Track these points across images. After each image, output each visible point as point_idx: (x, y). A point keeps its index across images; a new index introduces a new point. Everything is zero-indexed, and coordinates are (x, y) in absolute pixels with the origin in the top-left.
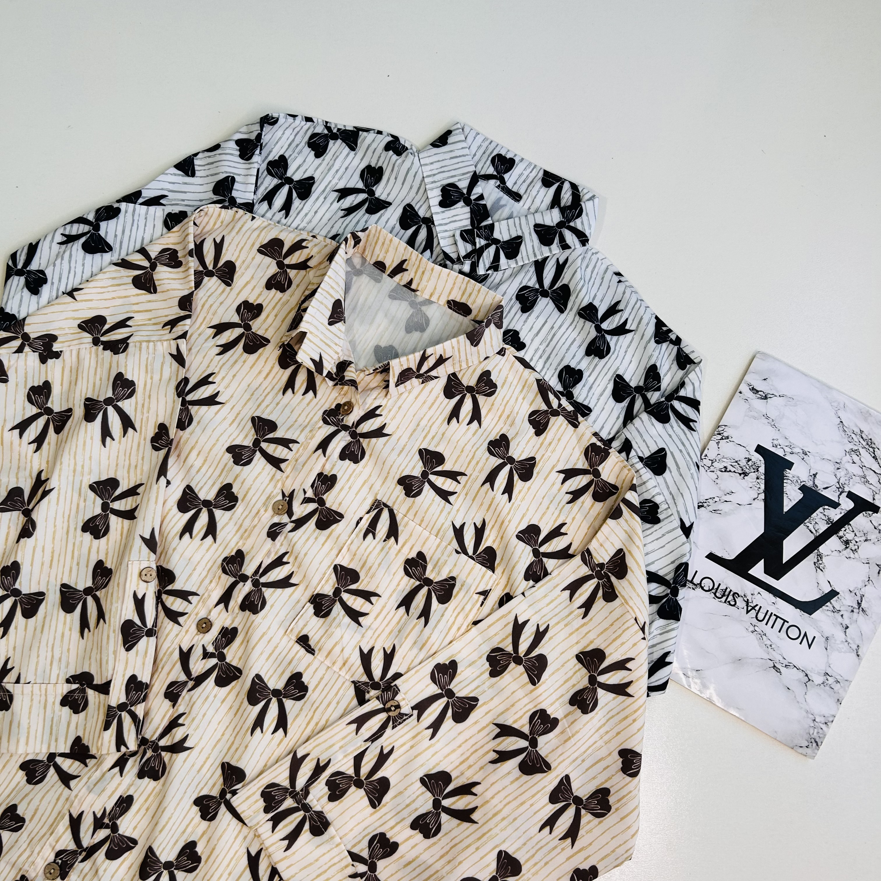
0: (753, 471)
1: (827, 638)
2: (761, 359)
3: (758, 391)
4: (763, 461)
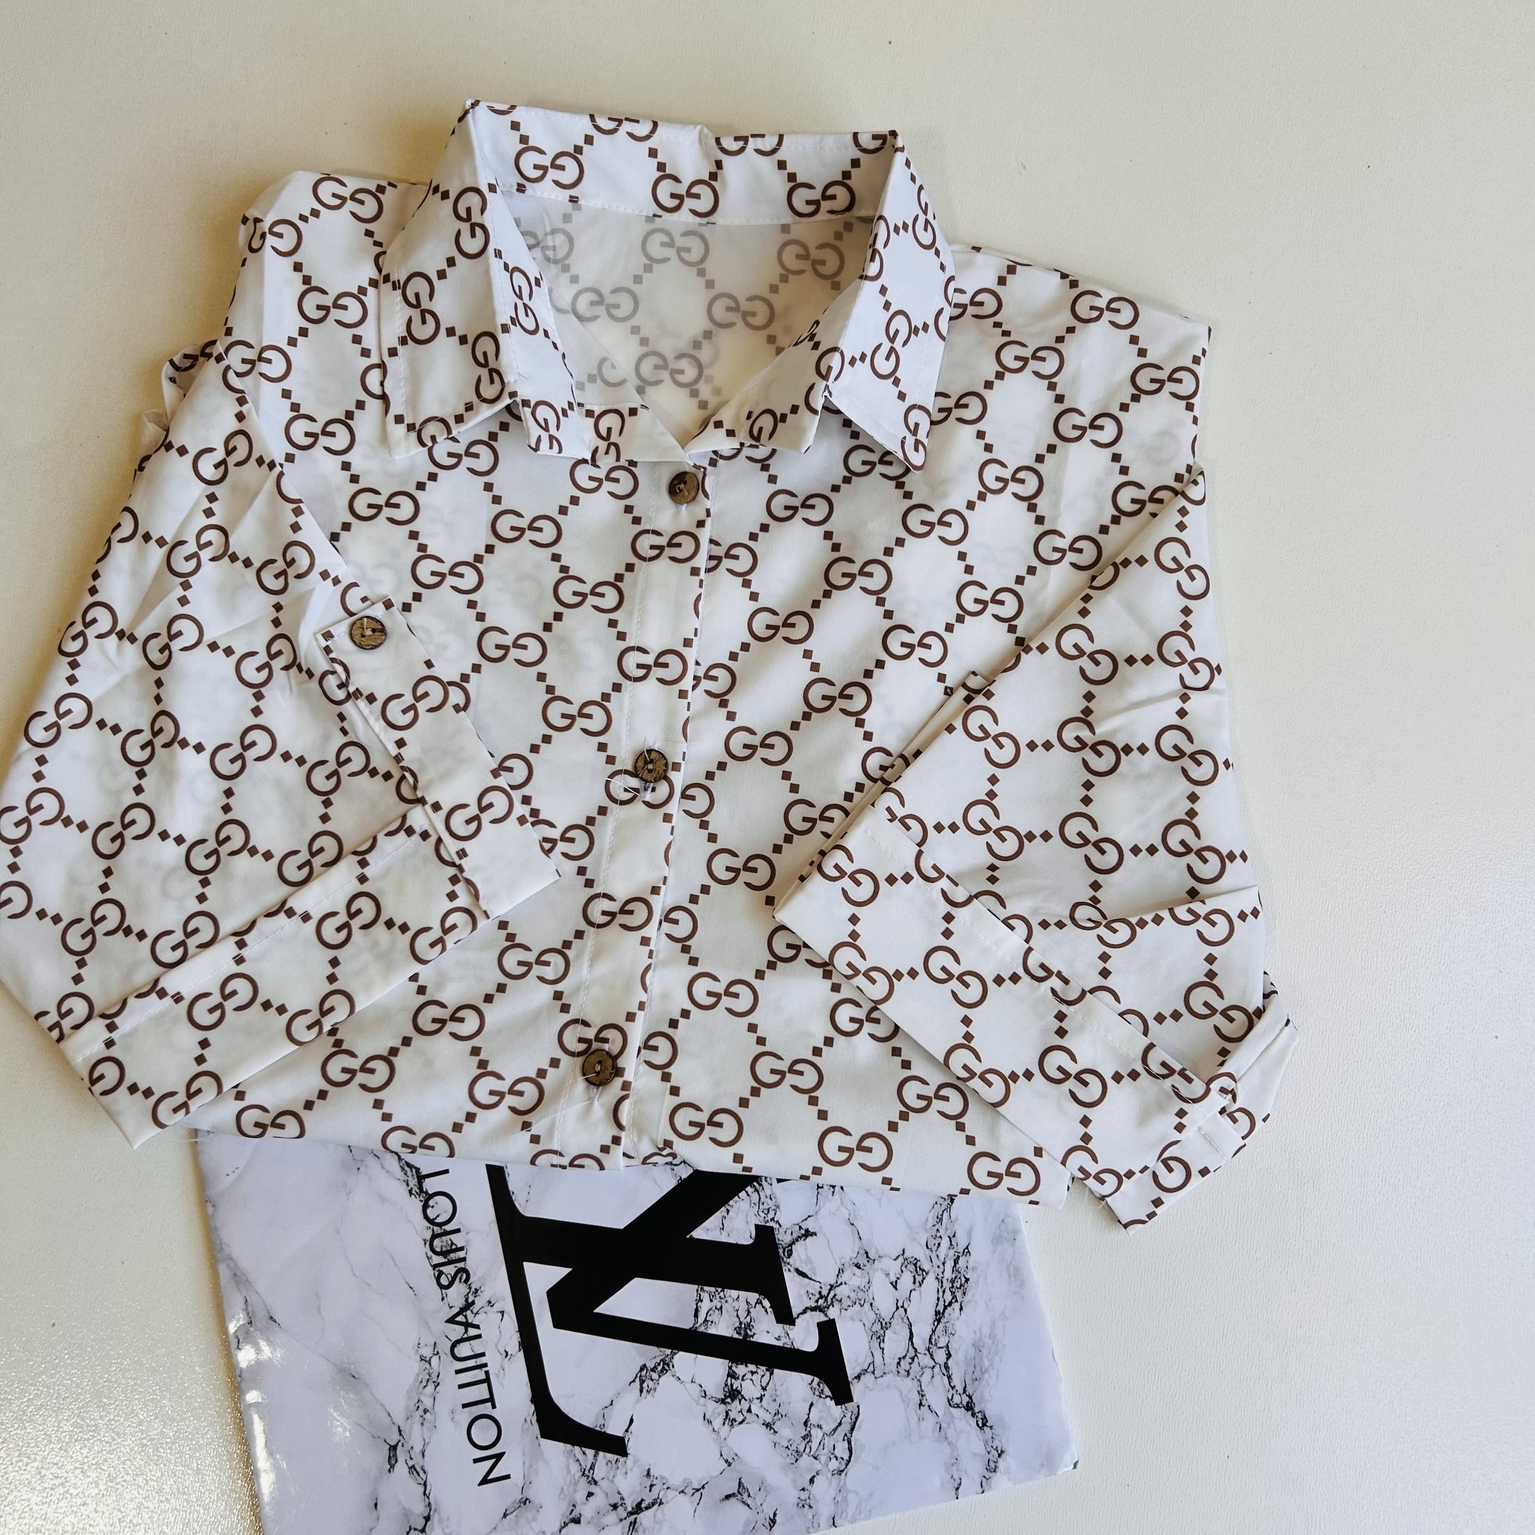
1: (525, 1501)
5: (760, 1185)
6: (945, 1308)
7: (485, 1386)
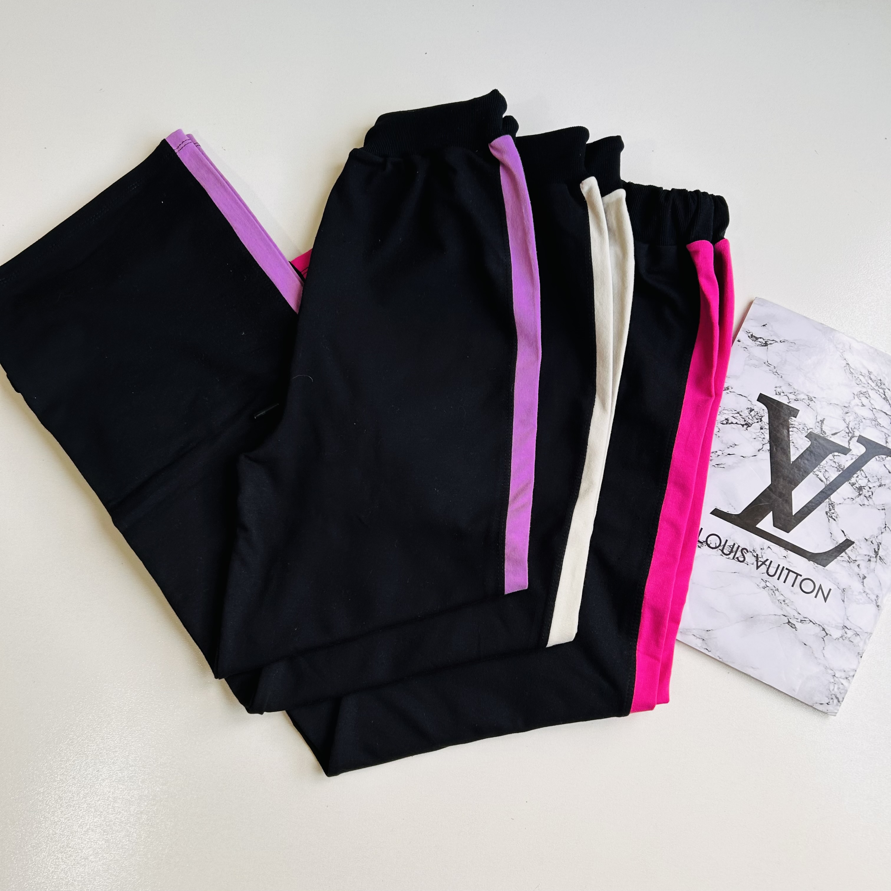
0: (756, 421)
1: (844, 590)
2: (759, 305)
3: (757, 338)
4: (767, 411)
5: (792, 425)
6: (885, 395)
7: (791, 573)
